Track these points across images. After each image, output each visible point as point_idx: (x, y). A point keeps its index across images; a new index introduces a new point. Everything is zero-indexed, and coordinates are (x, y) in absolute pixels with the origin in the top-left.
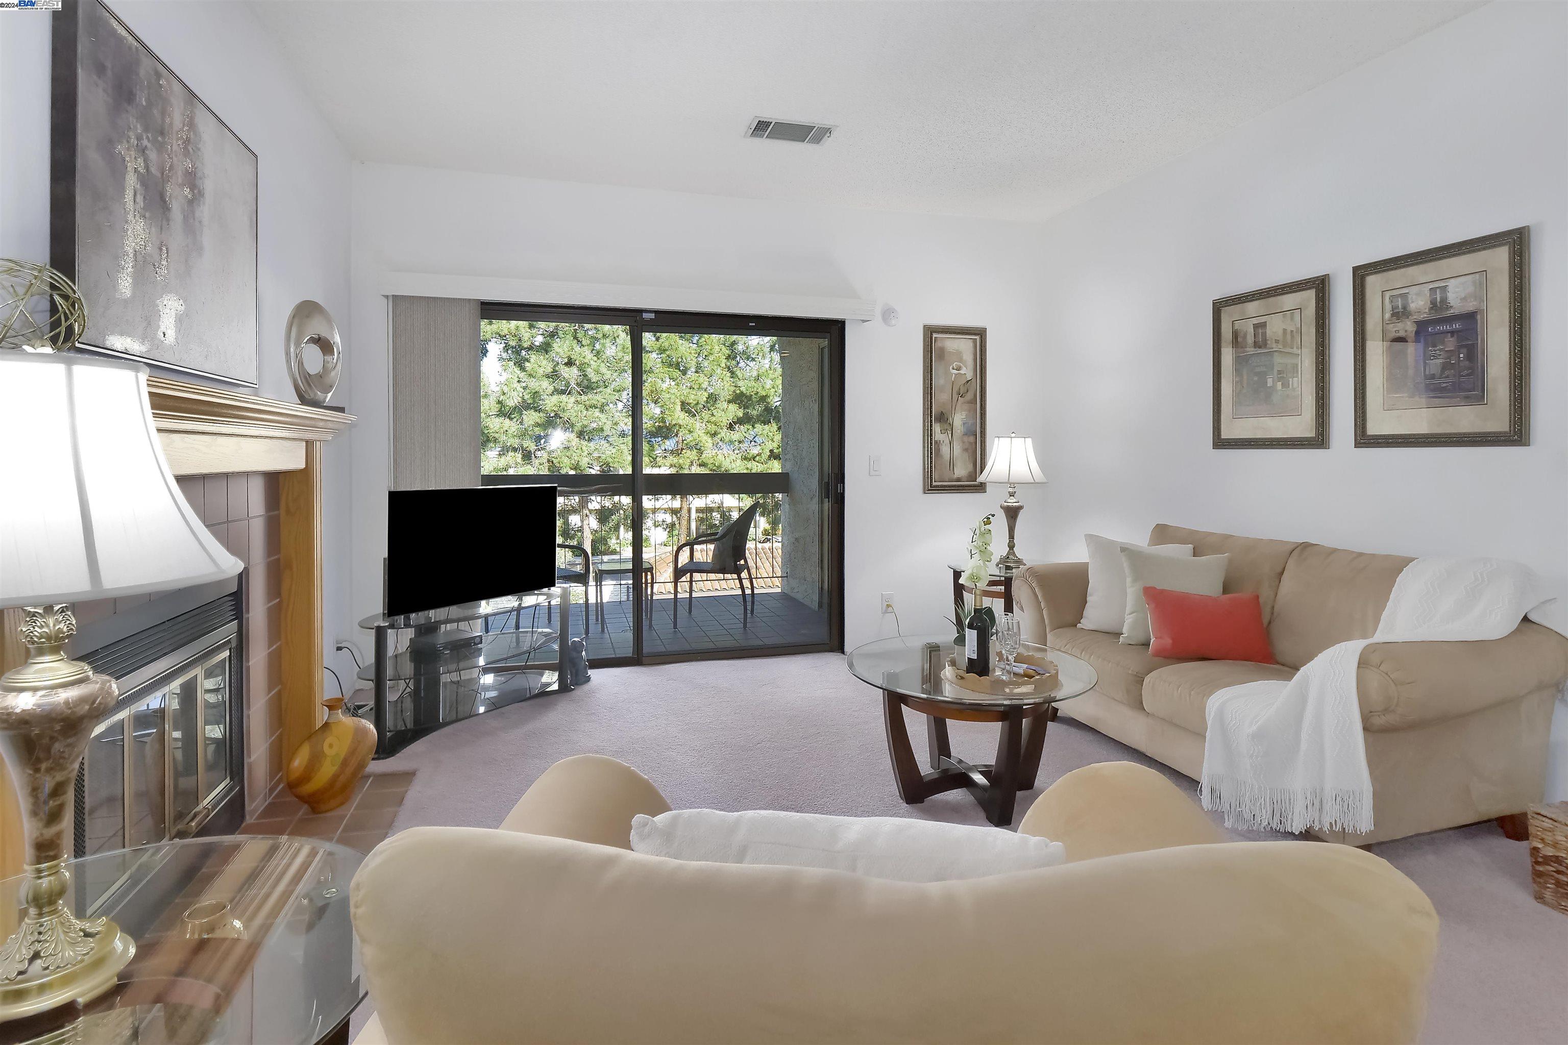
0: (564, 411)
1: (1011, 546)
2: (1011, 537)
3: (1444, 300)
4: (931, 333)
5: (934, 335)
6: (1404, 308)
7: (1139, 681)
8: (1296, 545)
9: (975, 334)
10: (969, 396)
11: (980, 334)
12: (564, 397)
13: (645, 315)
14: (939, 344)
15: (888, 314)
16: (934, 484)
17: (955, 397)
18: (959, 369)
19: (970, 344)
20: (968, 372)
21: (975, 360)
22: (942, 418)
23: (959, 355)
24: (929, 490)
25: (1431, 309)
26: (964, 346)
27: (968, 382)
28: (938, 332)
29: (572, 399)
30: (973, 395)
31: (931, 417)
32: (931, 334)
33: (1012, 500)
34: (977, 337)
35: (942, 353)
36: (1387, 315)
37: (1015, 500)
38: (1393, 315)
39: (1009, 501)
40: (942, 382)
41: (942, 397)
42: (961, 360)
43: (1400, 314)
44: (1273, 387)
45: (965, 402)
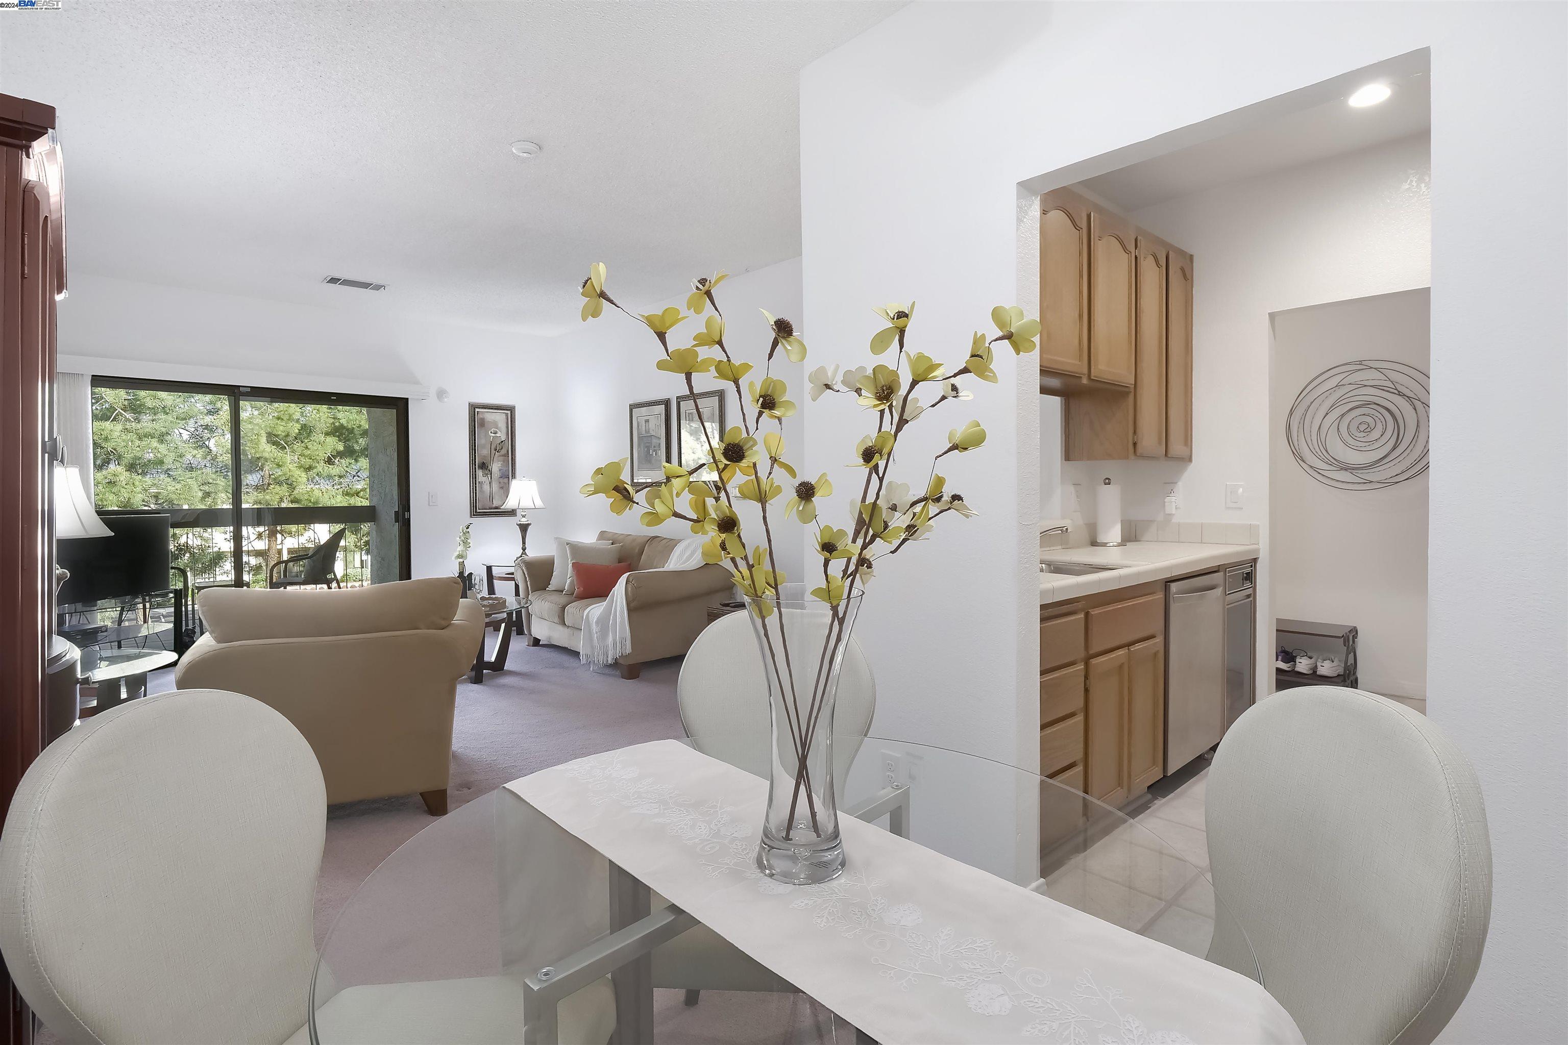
0: (106, 439)
1: (524, 549)
2: (524, 543)
4: (474, 408)
5: (477, 410)
7: (563, 608)
8: (649, 538)
9: (507, 410)
10: (503, 452)
11: (512, 409)
12: (107, 425)
13: (239, 389)
14: (481, 416)
15: (441, 394)
16: (478, 511)
17: (493, 452)
18: (495, 433)
19: (504, 416)
20: (502, 435)
21: (507, 427)
22: (483, 466)
23: (495, 424)
24: (474, 515)
26: (500, 418)
27: (502, 442)
28: (479, 408)
29: (119, 427)
30: (506, 452)
31: (475, 465)
32: (474, 409)
33: (524, 519)
34: (509, 412)
35: (483, 423)
37: (526, 520)
39: (521, 520)
40: (483, 441)
41: (483, 452)
42: (496, 427)
45: (500, 456)
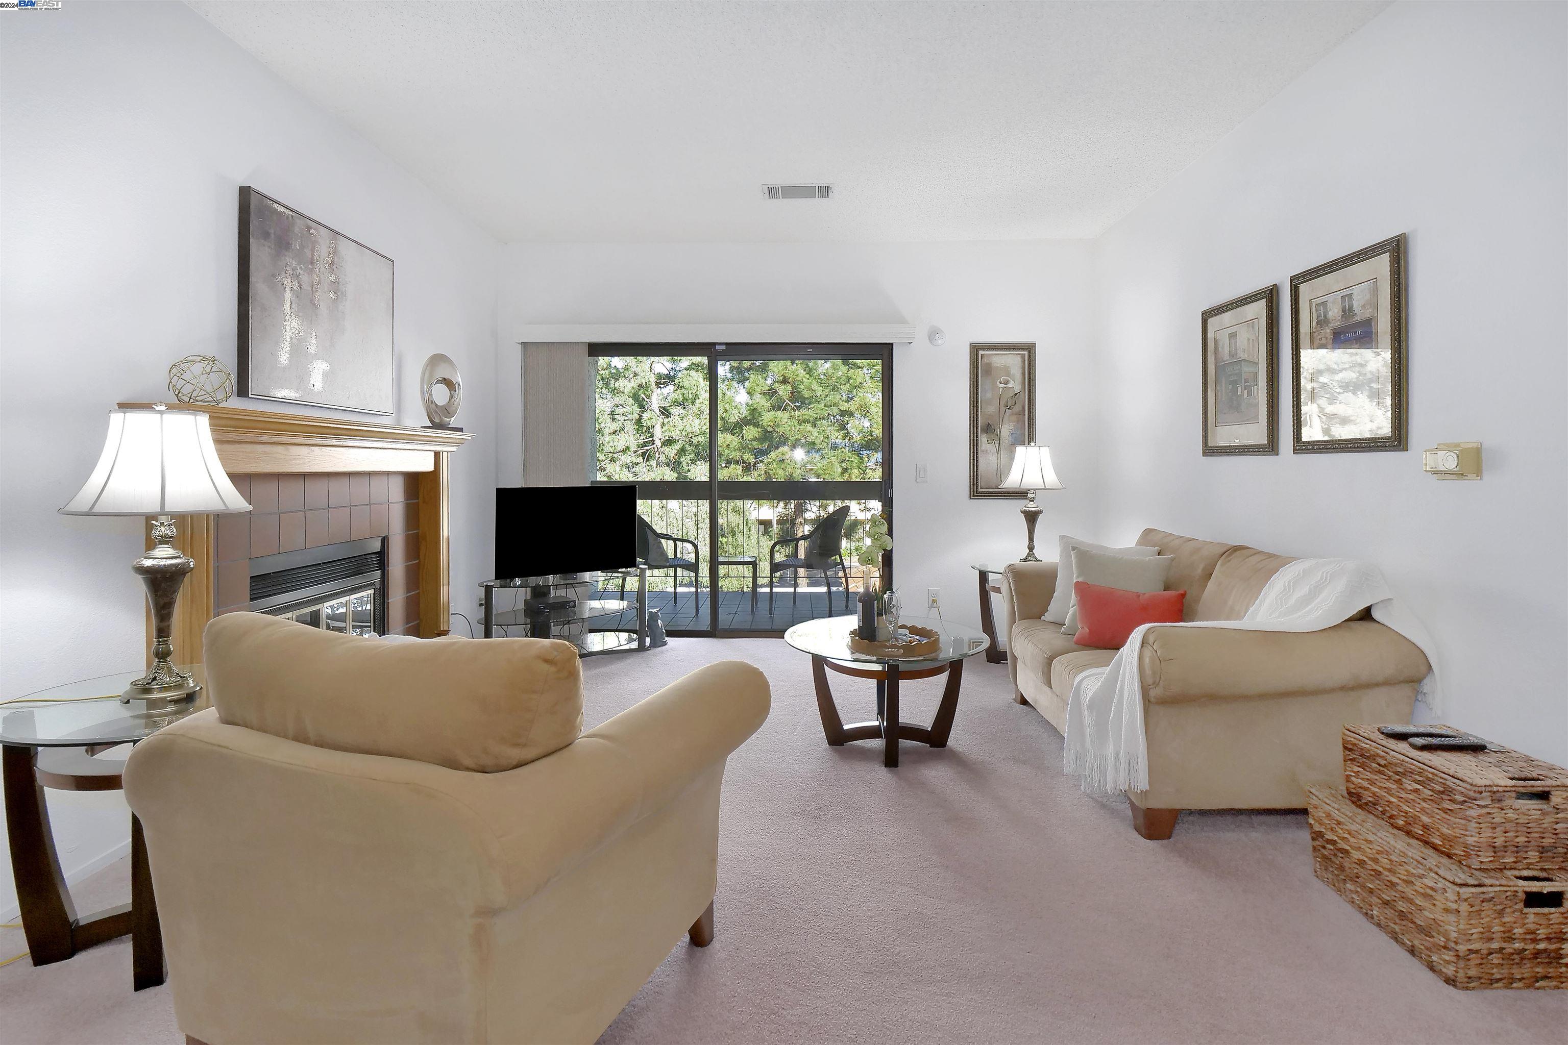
0: (778, 426)
1: (1031, 548)
2: (1031, 539)
3: (1351, 308)
4: (976, 349)
5: (981, 352)
6: (1325, 316)
7: (1049, 661)
8: (1225, 549)
9: (1023, 349)
10: (1017, 408)
11: (1029, 349)
12: (779, 414)
13: (718, 347)
14: (986, 360)
15: (933, 335)
16: (980, 490)
17: (1003, 409)
18: (1006, 382)
19: (1019, 359)
20: (1016, 385)
21: (1024, 374)
22: (989, 429)
23: (1007, 371)
24: (974, 496)
25: (1342, 316)
26: (1013, 362)
27: (1016, 394)
28: (984, 349)
29: (787, 415)
30: (1021, 408)
31: (977, 428)
32: (977, 351)
33: (1032, 505)
34: (1026, 353)
35: (989, 370)
36: (1314, 324)
37: (1034, 505)
38: (1318, 323)
39: (1029, 505)
40: (989, 395)
41: (988, 410)
42: (1008, 374)
43: (1322, 322)
44: (1242, 395)
45: (1013, 414)
